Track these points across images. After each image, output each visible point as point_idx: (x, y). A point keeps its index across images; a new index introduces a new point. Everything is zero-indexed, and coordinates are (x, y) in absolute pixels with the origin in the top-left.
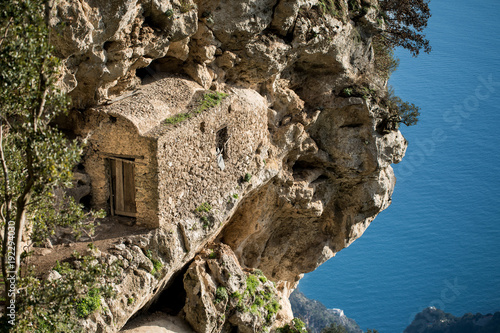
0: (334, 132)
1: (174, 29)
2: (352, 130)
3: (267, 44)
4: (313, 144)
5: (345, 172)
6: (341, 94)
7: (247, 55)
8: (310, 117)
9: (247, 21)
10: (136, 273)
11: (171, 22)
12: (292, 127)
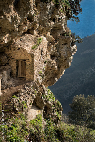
0: (60, 46)
1: (34, 20)
2: (65, 45)
3: (50, 23)
4: (56, 50)
5: (63, 57)
6: (63, 35)
7: (45, 26)
8: (57, 42)
9: (47, 16)
10: (31, 95)
11: (34, 18)
12: (53, 46)
